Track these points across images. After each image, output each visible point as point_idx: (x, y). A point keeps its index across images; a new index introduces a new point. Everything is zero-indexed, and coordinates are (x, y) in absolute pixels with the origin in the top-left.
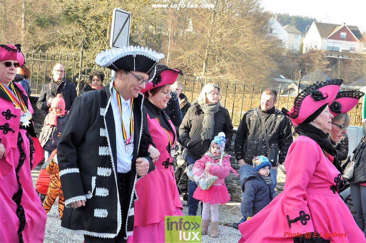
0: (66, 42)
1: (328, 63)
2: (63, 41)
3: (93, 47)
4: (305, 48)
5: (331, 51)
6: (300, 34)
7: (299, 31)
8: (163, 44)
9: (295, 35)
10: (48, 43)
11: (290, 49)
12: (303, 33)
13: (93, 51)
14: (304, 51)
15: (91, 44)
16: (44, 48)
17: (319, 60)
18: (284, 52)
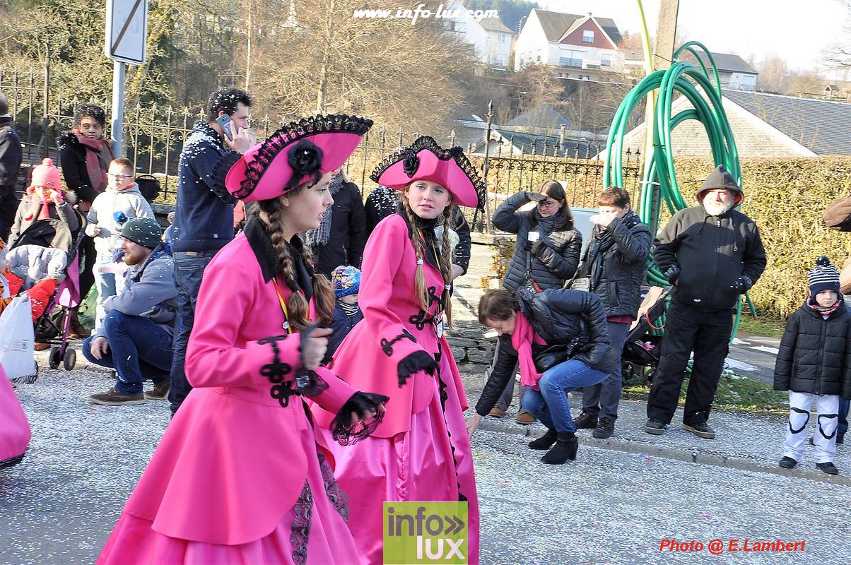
0: (25, 48)
1: (562, 90)
2: (21, 45)
3: (85, 58)
4: (520, 61)
5: (566, 66)
6: (508, 33)
7: (506, 28)
8: (235, 54)
9: (499, 36)
11: (491, 63)
12: (514, 32)
14: (517, 68)
17: (545, 84)
18: (480, 69)
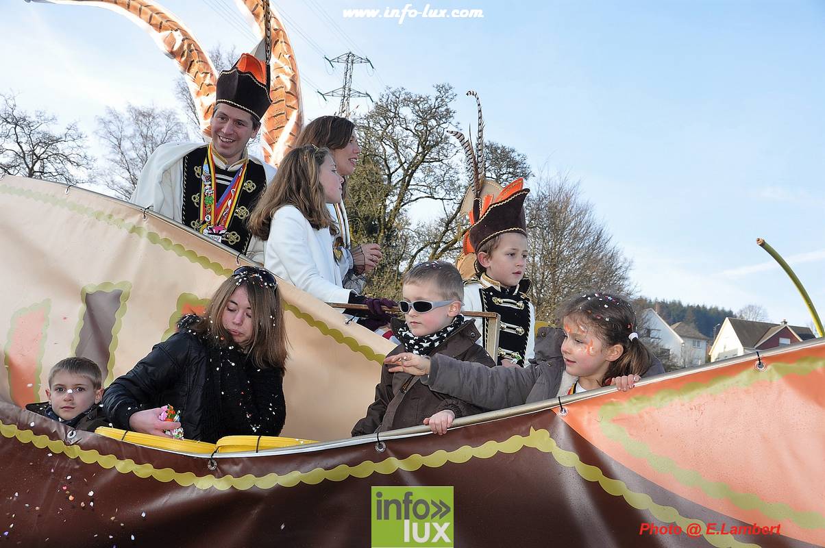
6: (703, 339)
7: (700, 334)
9: (694, 342)
12: (708, 338)
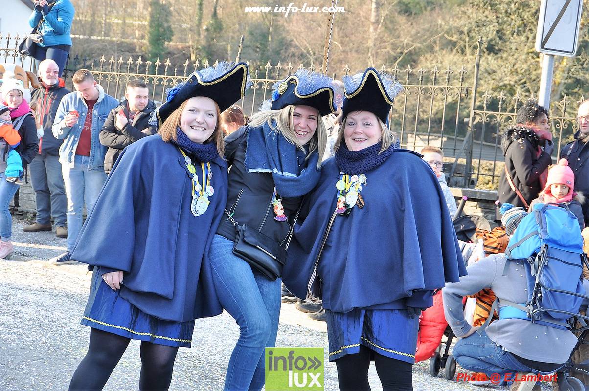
0: (454, 44)
2: (451, 40)
10: (420, 48)
13: (510, 58)
15: (508, 43)
16: (411, 59)
